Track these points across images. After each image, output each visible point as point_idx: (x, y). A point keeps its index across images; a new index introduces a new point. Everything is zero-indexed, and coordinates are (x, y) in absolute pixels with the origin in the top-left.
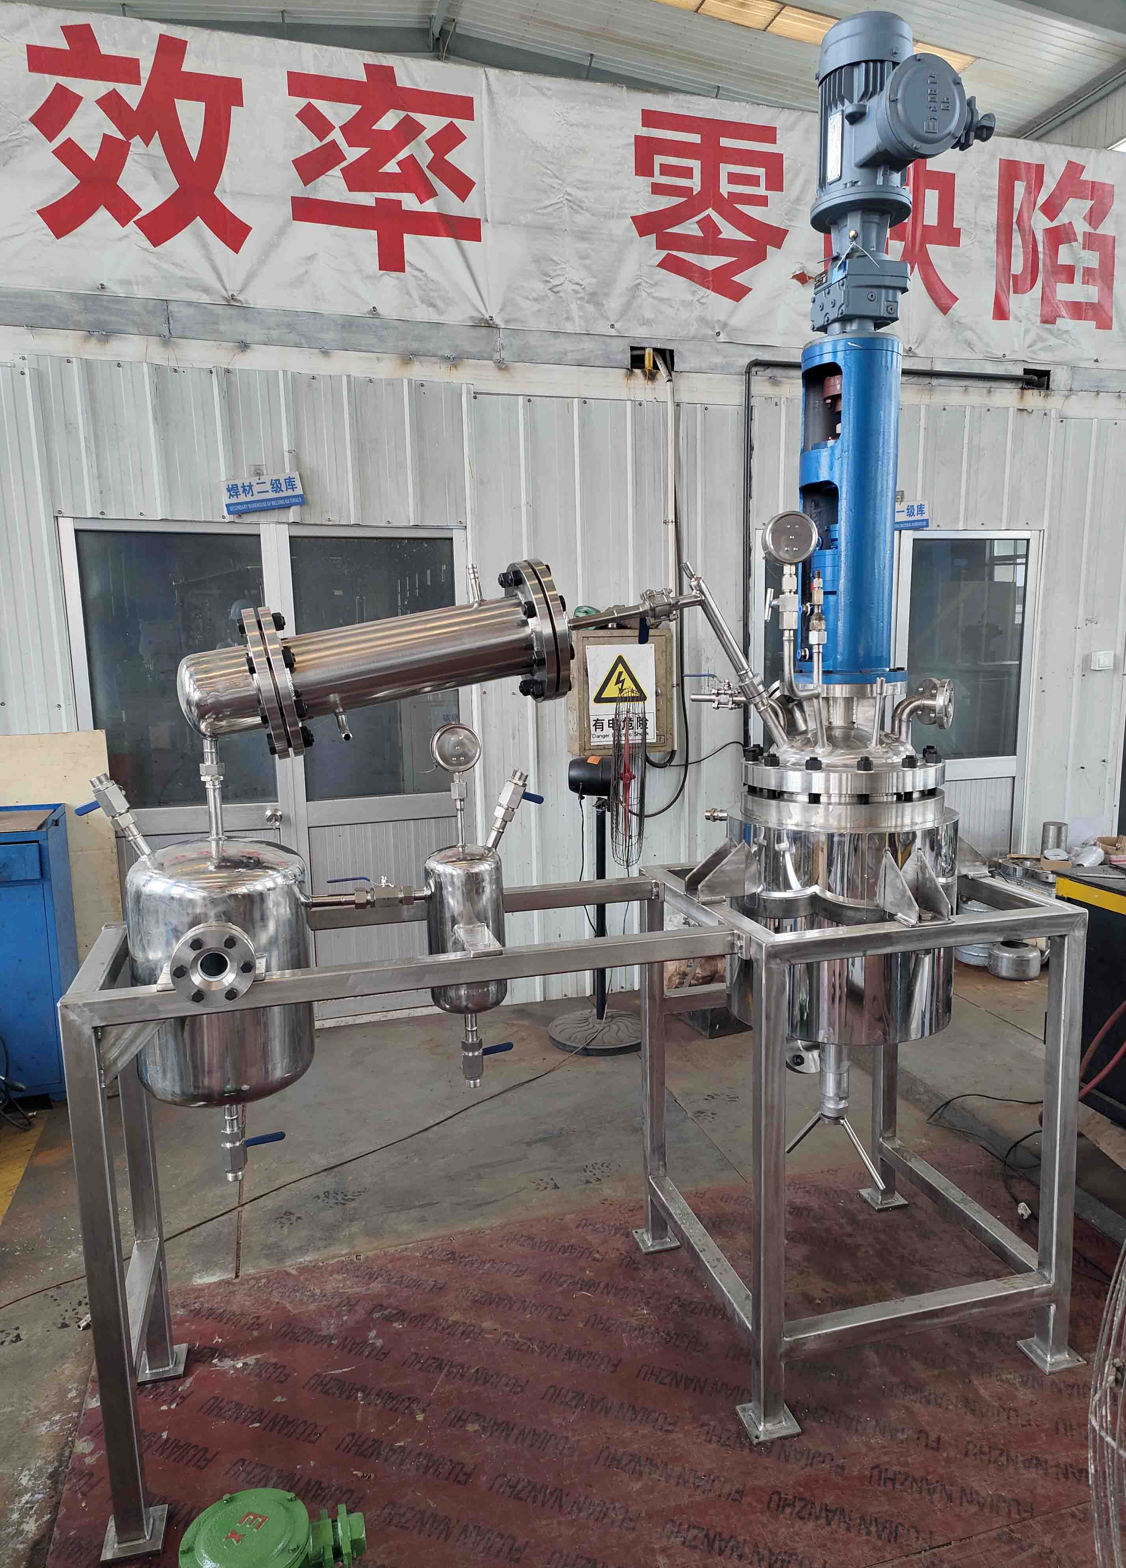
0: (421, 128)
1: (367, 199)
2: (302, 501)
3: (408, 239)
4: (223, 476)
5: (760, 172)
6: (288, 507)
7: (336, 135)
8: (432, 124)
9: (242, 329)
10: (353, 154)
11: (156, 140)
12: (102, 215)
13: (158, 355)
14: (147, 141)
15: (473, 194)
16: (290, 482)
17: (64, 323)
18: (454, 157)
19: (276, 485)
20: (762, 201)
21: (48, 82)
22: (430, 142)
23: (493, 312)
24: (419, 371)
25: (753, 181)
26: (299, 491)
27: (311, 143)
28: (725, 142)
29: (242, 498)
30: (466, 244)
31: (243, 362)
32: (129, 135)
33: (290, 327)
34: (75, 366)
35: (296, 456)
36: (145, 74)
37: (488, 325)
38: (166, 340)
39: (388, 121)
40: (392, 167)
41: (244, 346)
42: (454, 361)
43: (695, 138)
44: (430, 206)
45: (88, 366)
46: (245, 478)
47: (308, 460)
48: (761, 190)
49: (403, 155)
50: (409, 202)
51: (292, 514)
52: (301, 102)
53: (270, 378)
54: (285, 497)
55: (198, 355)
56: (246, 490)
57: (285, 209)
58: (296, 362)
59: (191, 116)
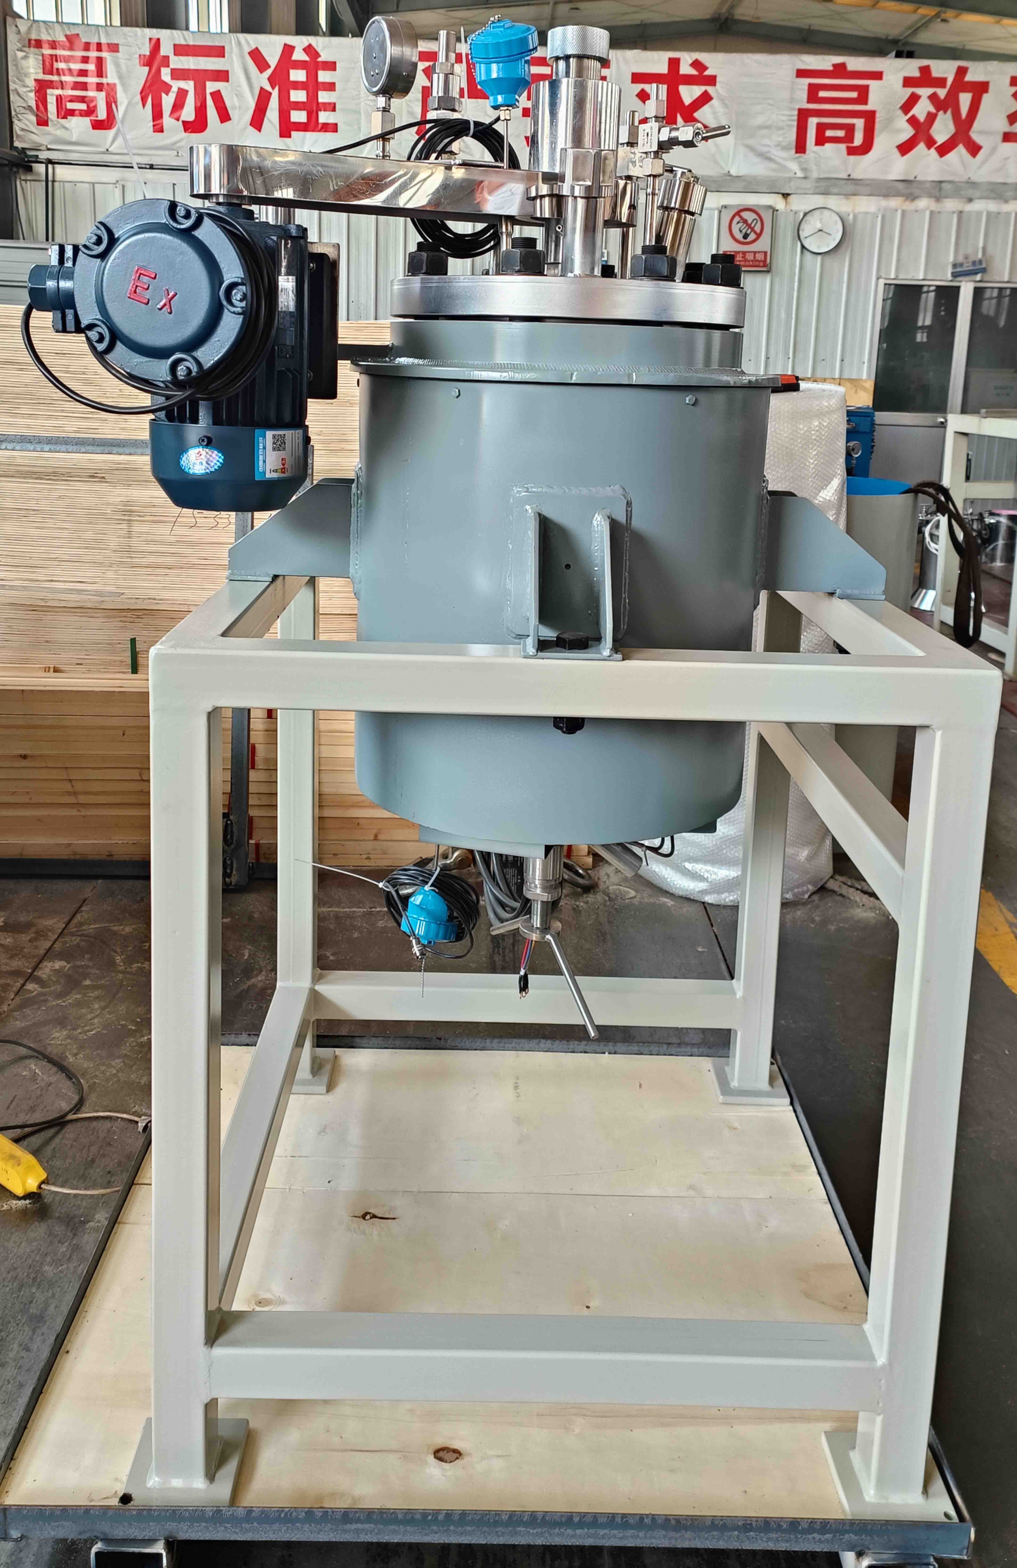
2: (984, 271)
4: (951, 259)
6: (976, 273)
9: (970, 192)
11: (949, 112)
12: (922, 146)
13: (934, 206)
14: (945, 112)
16: (980, 262)
17: (897, 194)
19: (974, 263)
21: (910, 91)
26: (984, 266)
27: (1015, 107)
29: (959, 269)
31: (969, 207)
32: (938, 110)
33: (992, 191)
34: (900, 213)
35: (984, 249)
36: (949, 82)
38: (938, 199)
41: (970, 200)
45: (904, 213)
46: (960, 259)
47: (990, 251)
51: (977, 277)
53: (979, 214)
54: (978, 268)
55: (951, 205)
56: (961, 265)
57: (1000, 137)
58: (992, 206)
59: (965, 99)
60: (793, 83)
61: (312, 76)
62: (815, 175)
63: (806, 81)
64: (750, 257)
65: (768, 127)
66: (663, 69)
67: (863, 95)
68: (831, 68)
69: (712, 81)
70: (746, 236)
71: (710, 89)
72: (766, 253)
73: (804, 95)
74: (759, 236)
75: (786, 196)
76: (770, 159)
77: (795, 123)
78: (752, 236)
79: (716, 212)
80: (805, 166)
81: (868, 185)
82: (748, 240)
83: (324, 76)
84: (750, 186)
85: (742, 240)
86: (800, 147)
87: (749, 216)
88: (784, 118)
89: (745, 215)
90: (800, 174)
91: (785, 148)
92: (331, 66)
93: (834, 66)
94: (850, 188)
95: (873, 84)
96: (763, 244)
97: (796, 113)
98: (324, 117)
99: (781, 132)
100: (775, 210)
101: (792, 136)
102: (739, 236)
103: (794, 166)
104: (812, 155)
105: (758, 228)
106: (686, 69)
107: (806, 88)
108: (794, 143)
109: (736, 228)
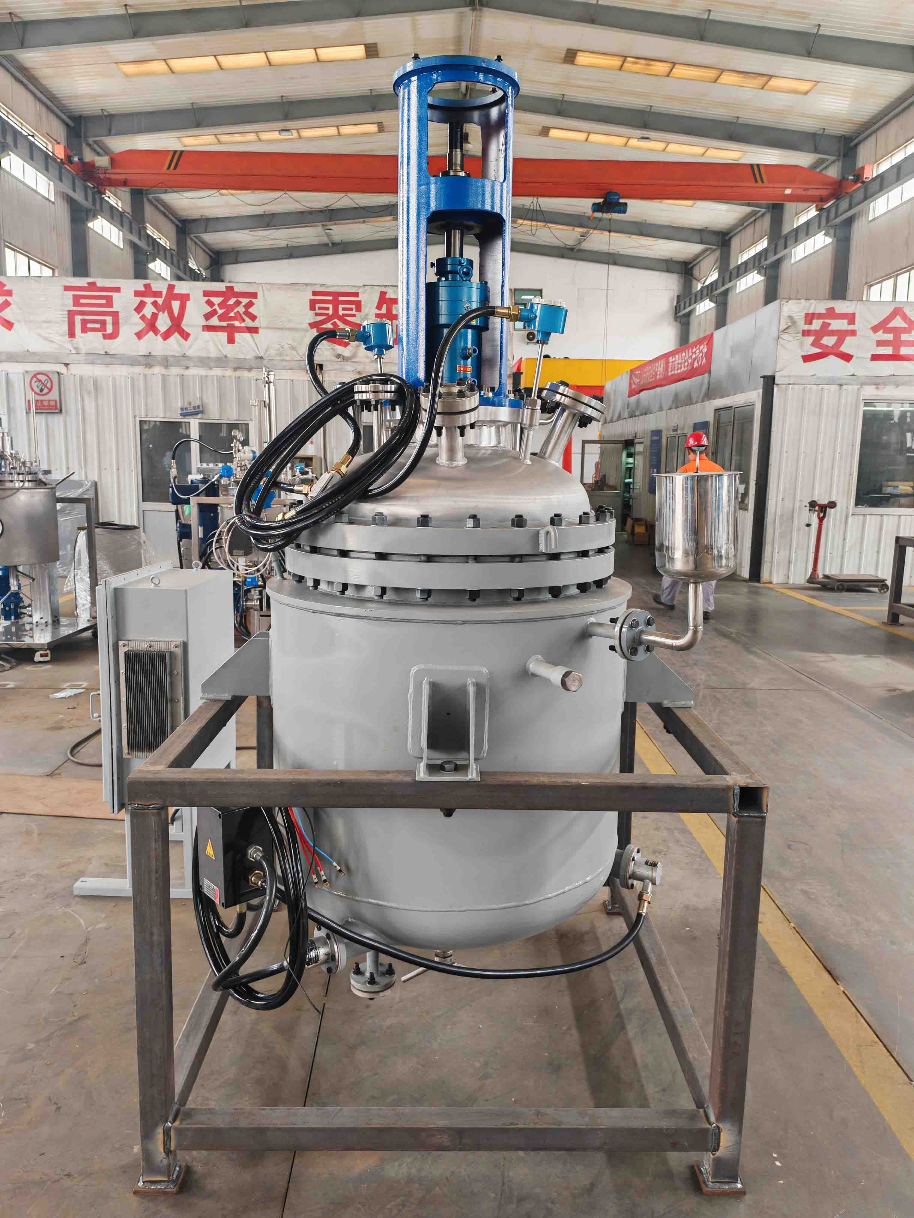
0: (241, 303)
1: (224, 324)
2: (202, 412)
3: (236, 335)
4: (180, 405)
5: (353, 306)
6: (199, 414)
7: (216, 307)
8: (245, 301)
9: (187, 363)
10: (220, 312)
11: (166, 312)
12: (151, 333)
13: (164, 371)
14: (163, 312)
15: (257, 320)
16: (198, 407)
17: (139, 364)
18: (251, 310)
19: (194, 408)
20: (354, 315)
21: (139, 299)
22: (244, 306)
23: (262, 354)
24: (238, 373)
25: (351, 309)
26: (201, 409)
27: (208, 309)
28: (341, 298)
29: (185, 411)
30: (253, 334)
31: (187, 372)
32: (159, 311)
33: (201, 361)
34: (142, 376)
35: (201, 398)
36: (164, 294)
37: (261, 358)
38: (166, 367)
39: (232, 301)
40: (232, 314)
41: (187, 368)
42: (250, 369)
43: (330, 298)
44: (243, 325)
45: (145, 375)
46: (186, 405)
47: (204, 400)
48: (354, 312)
49: (236, 310)
50: (237, 324)
51: (200, 416)
52: (206, 298)
53: (194, 376)
54: (197, 411)
55: (175, 371)
56: (186, 409)
57: (201, 329)
58: (202, 372)
59: (176, 305)
60: (63, 295)
62: (83, 351)
63: (71, 293)
64: (46, 403)
65: (49, 322)
67: (109, 301)
68: (87, 285)
69: (9, 293)
70: (41, 390)
71: (9, 299)
72: (56, 401)
73: (71, 302)
74: (50, 390)
75: (67, 365)
76: (53, 342)
77: (67, 319)
78: (46, 391)
79: (22, 376)
80: (76, 346)
81: (120, 358)
82: (43, 393)
84: (42, 358)
85: (39, 392)
86: (72, 334)
87: (43, 378)
88: (59, 316)
89: (39, 377)
90: (73, 351)
91: (62, 335)
93: (88, 283)
94: (108, 360)
95: (115, 295)
96: (54, 395)
97: (66, 313)
99: (58, 325)
100: (59, 374)
101: (65, 328)
102: (38, 391)
103: (69, 346)
104: (81, 339)
105: (49, 385)
107: (72, 297)
108: (67, 331)
109: (34, 385)
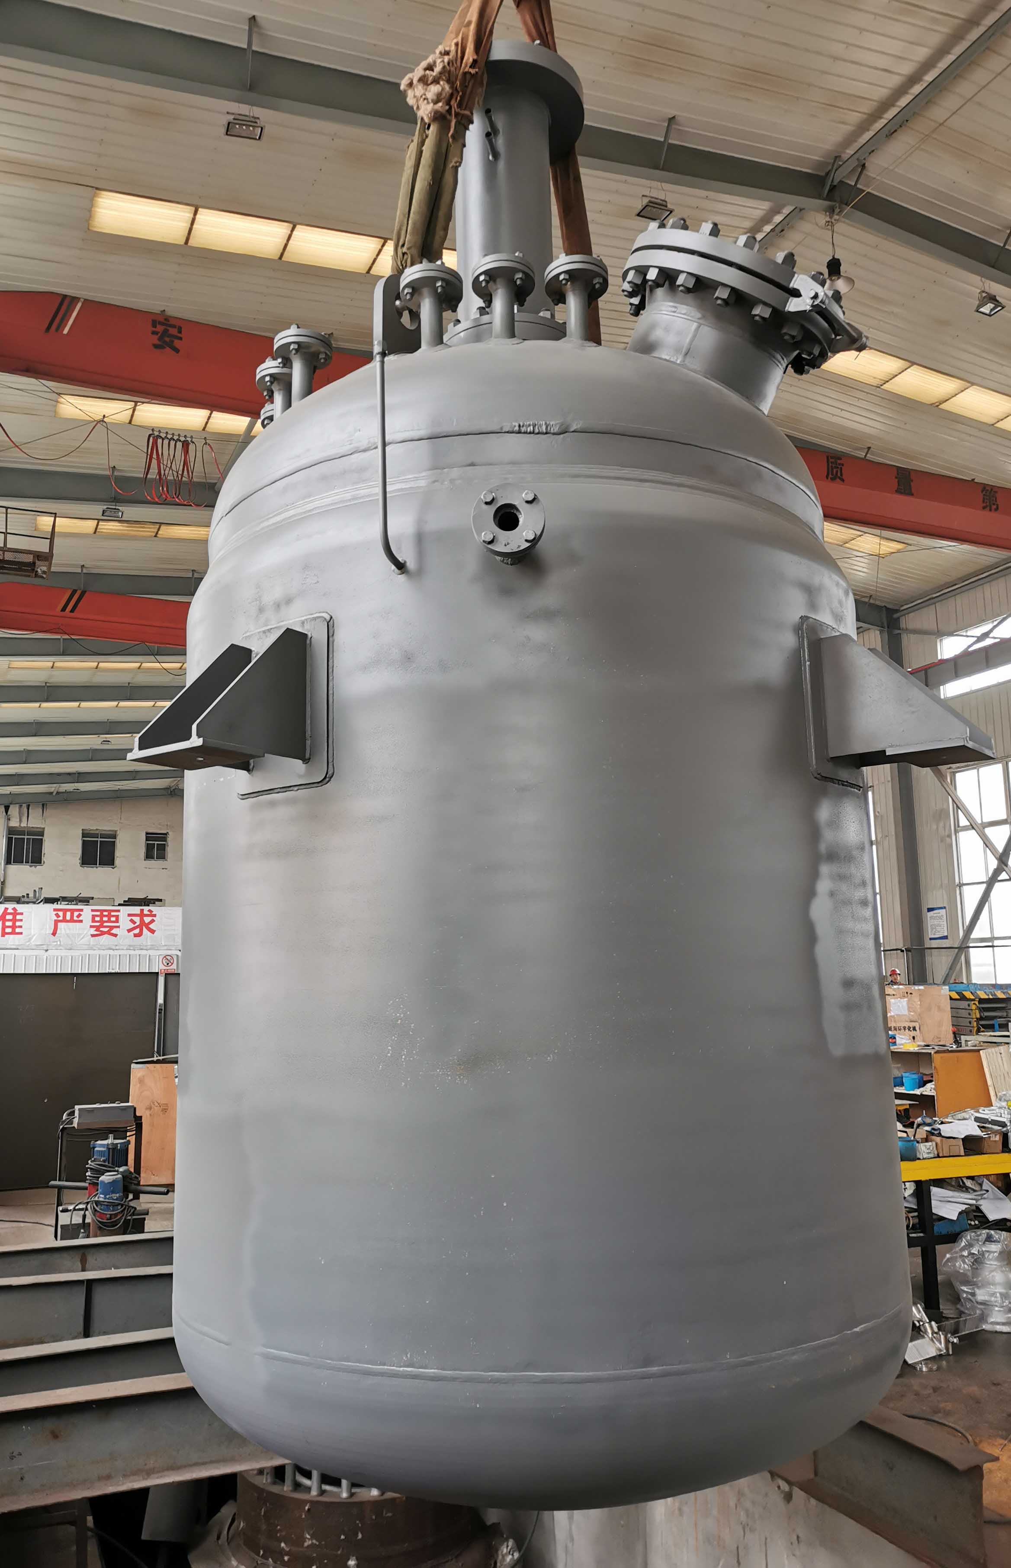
61: (14, 917)
64: (169, 971)
66: (138, 912)
69: (155, 916)
70: (168, 964)
71: (154, 918)
72: (175, 969)
74: (172, 964)
75: (181, 951)
78: (170, 964)
79: (157, 957)
83: (18, 917)
84: (169, 948)
87: (169, 958)
89: (167, 957)
92: (22, 914)
96: (174, 966)
98: (17, 930)
100: (177, 956)
102: (166, 964)
105: (172, 962)
106: (146, 912)
109: (164, 962)
